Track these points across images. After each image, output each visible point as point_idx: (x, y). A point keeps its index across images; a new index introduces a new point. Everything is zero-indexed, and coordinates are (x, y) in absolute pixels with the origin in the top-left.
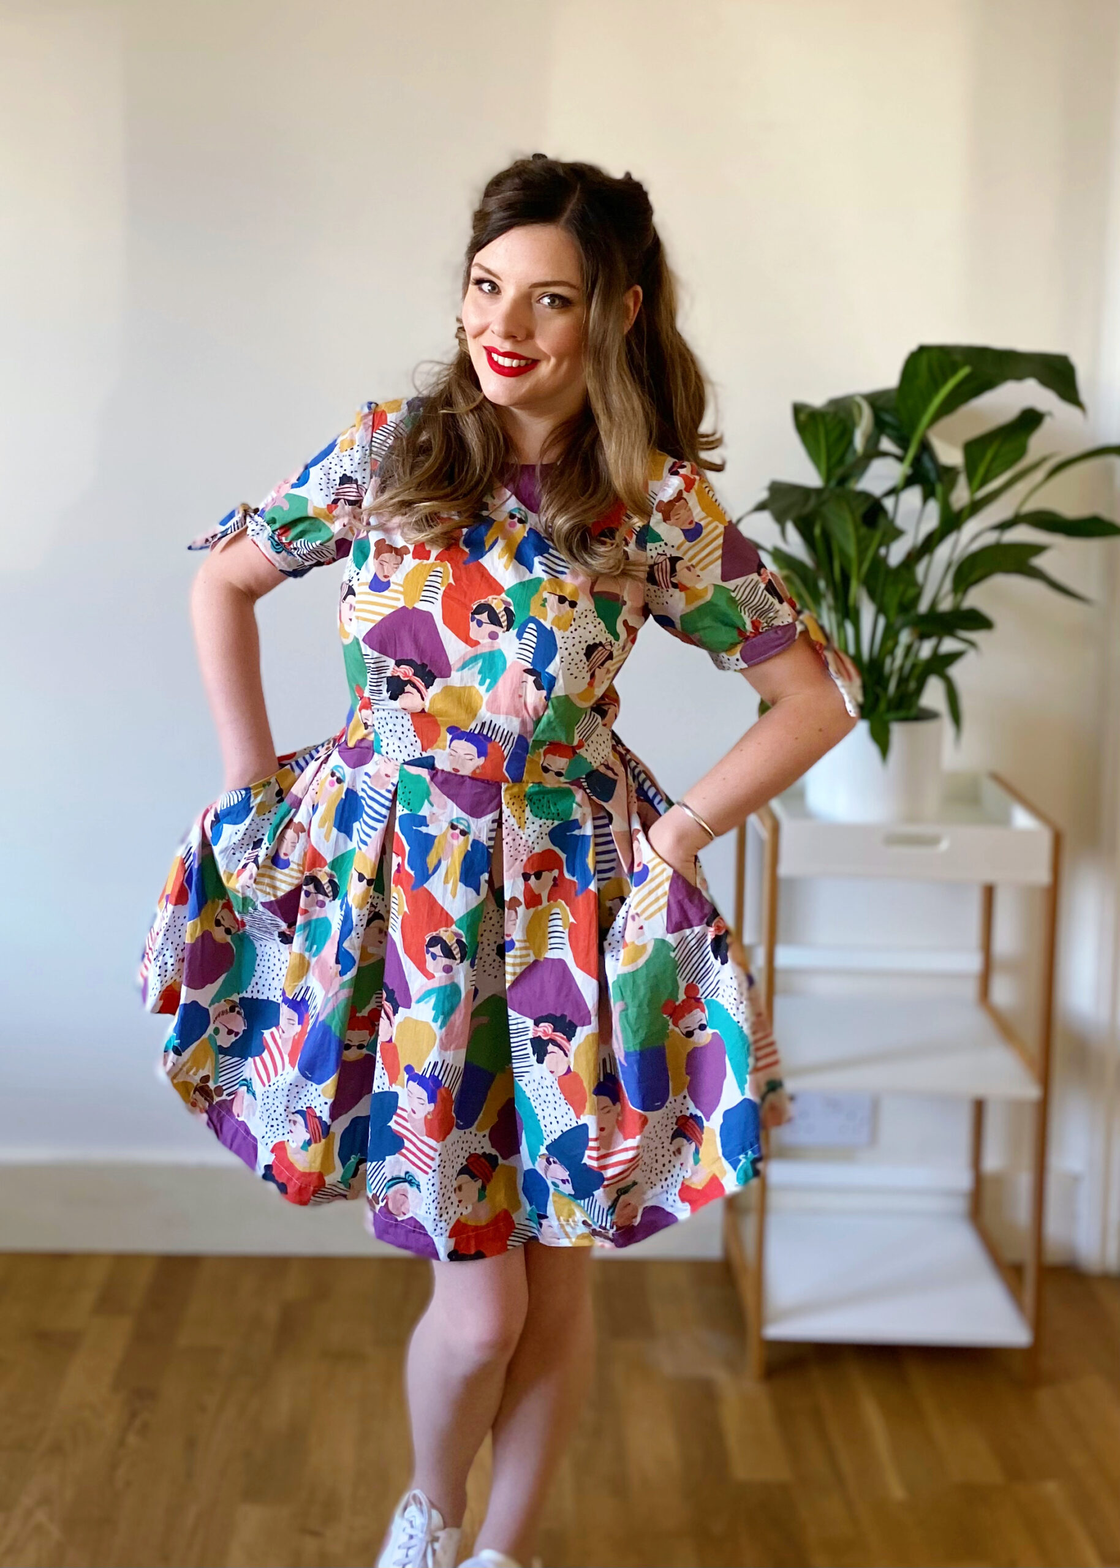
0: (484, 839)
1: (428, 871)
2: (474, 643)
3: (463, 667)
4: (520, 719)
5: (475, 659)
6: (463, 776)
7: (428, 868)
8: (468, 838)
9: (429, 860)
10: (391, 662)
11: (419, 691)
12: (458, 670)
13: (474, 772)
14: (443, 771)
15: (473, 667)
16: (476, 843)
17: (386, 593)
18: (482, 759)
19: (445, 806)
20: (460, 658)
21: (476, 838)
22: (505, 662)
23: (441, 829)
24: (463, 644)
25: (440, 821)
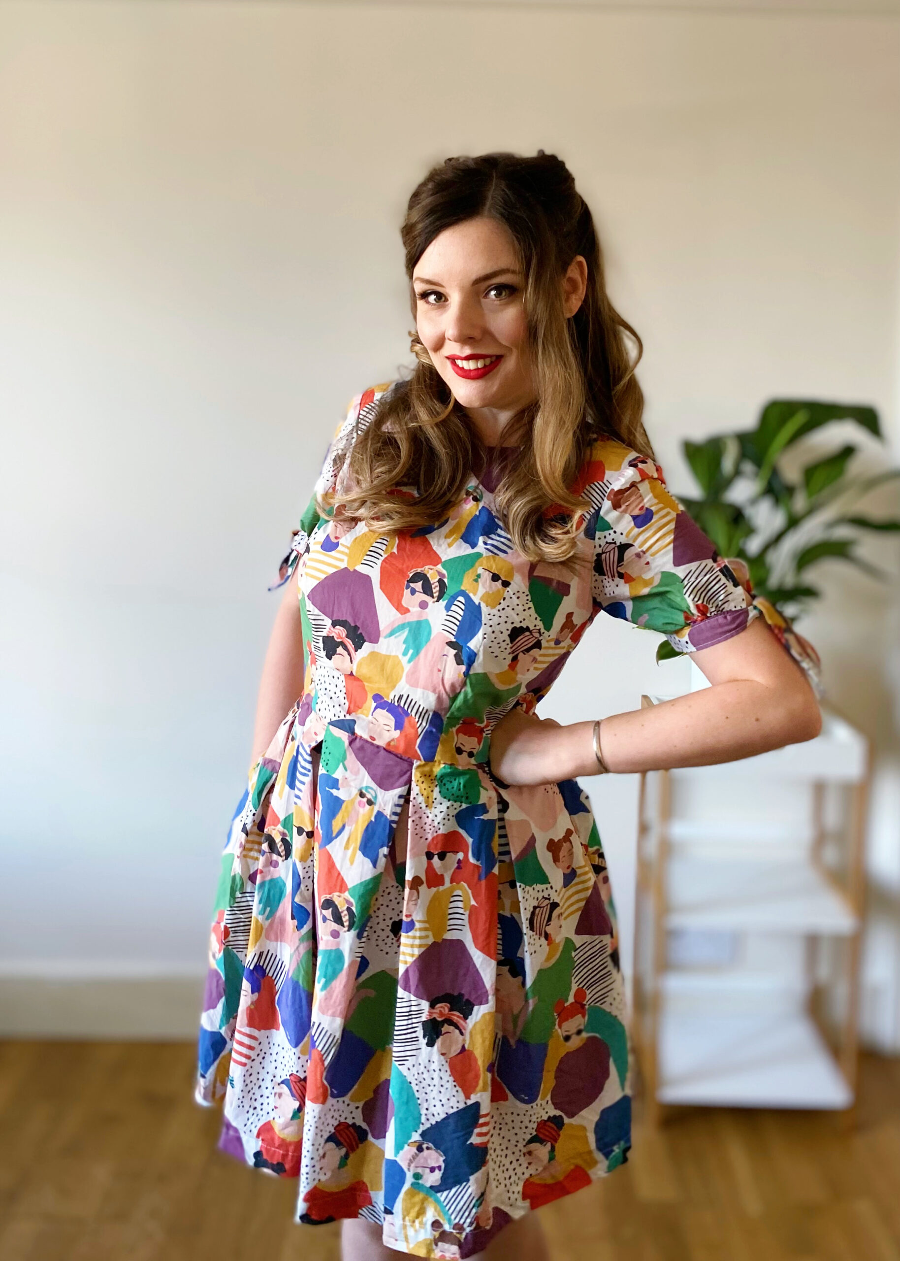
0: (388, 812)
1: (332, 834)
2: (404, 611)
3: (391, 634)
4: (437, 695)
5: (402, 627)
6: (378, 747)
7: (332, 831)
8: (373, 810)
9: (334, 822)
10: (328, 622)
11: (349, 654)
12: (385, 637)
13: (389, 744)
14: (361, 737)
15: (399, 635)
16: (380, 814)
17: (333, 553)
18: (398, 731)
19: (357, 773)
20: (389, 625)
21: (381, 810)
22: (430, 633)
23: (350, 795)
24: (394, 611)
25: (350, 786)
